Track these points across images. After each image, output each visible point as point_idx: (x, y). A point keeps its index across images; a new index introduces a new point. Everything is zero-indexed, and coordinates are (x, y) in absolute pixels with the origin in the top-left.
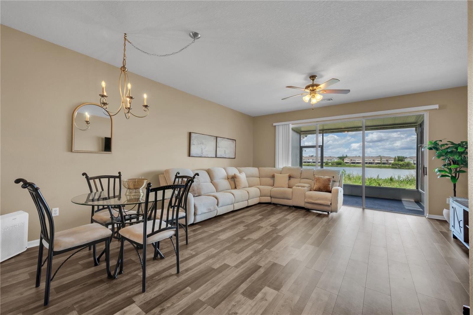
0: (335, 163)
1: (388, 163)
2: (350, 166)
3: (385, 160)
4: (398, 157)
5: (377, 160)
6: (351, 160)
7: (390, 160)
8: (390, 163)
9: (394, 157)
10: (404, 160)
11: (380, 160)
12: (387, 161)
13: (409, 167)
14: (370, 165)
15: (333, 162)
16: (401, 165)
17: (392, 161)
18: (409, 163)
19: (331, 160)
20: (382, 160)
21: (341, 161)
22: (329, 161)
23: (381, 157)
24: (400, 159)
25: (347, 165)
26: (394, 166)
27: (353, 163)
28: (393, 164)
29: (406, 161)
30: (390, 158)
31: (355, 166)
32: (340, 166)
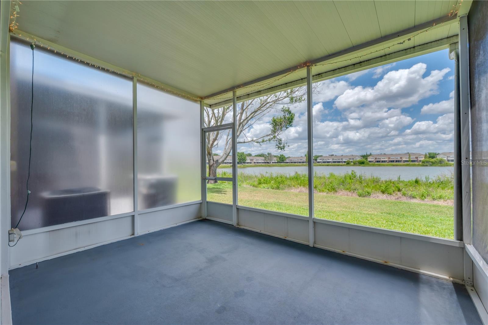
0: (357, 162)
1: (417, 160)
2: (374, 165)
3: (414, 157)
4: (429, 154)
5: (406, 157)
6: (376, 158)
7: (420, 157)
8: (420, 161)
9: (425, 154)
10: (436, 157)
11: (408, 157)
12: (417, 158)
13: (442, 165)
14: (397, 163)
15: (356, 161)
16: (432, 162)
17: (422, 158)
18: (442, 160)
19: (353, 159)
20: (411, 157)
21: (364, 160)
22: (351, 160)
23: (409, 155)
24: (431, 155)
25: (371, 164)
26: (425, 163)
27: (377, 162)
28: (423, 162)
29: (439, 157)
30: (420, 155)
31: (379, 165)
32: (363, 165)
